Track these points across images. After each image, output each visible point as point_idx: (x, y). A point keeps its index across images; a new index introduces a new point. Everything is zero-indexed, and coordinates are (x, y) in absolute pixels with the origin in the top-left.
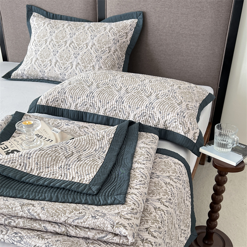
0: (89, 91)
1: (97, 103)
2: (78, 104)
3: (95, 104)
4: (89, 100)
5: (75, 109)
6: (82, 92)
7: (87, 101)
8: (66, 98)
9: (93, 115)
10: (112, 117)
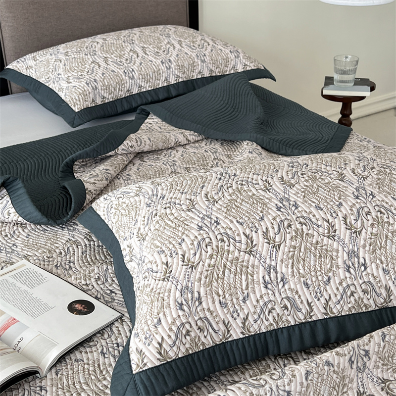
1: (300, 293)
2: (247, 318)
3: (297, 297)
4: (277, 294)
5: (242, 333)
7: (272, 298)
8: (208, 314)
9: (297, 329)
10: (349, 315)
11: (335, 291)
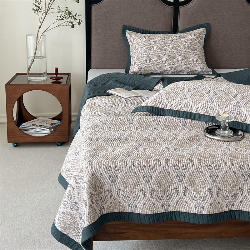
0: (182, 94)
1: (190, 103)
2: (173, 104)
3: (188, 104)
4: (183, 101)
5: (170, 108)
6: (176, 95)
7: (181, 102)
8: (162, 100)
9: (186, 113)
10: (203, 114)
11: (201, 106)
